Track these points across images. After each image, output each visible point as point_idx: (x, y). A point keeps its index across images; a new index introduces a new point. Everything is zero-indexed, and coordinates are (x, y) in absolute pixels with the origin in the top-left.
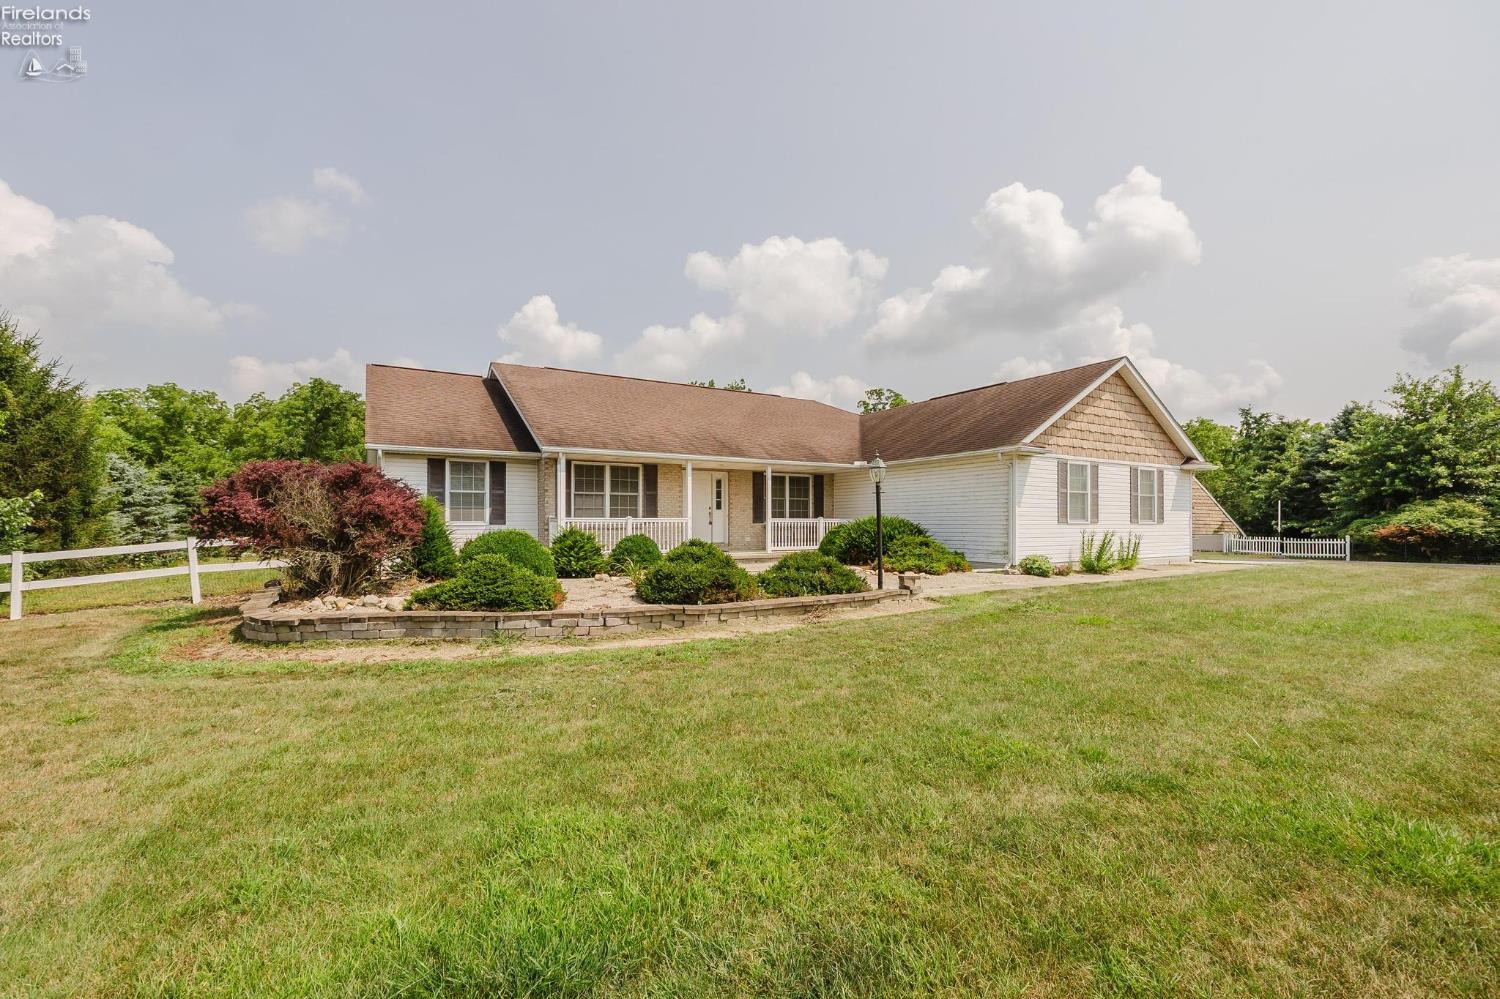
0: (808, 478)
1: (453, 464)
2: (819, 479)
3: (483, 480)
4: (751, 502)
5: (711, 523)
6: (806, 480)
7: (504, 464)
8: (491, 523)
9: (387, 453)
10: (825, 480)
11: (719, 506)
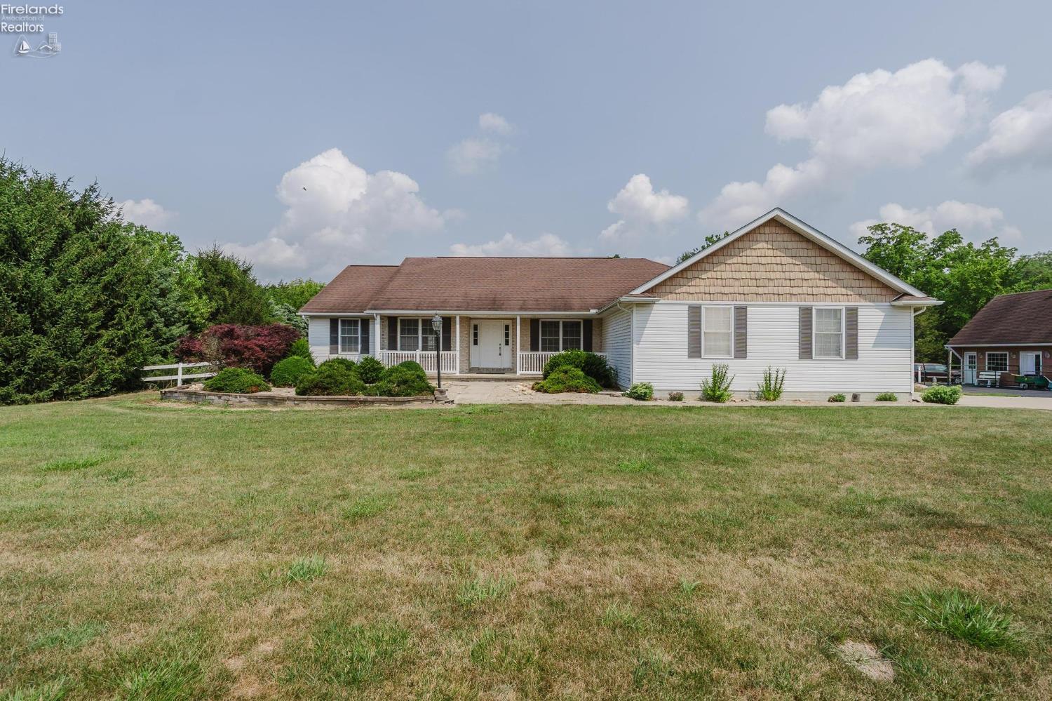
0: (580, 322)
1: (342, 321)
2: (588, 322)
3: (357, 329)
4: (530, 340)
5: (500, 355)
6: (579, 323)
7: (369, 320)
8: (361, 353)
9: (312, 317)
10: (594, 323)
11: (507, 343)
